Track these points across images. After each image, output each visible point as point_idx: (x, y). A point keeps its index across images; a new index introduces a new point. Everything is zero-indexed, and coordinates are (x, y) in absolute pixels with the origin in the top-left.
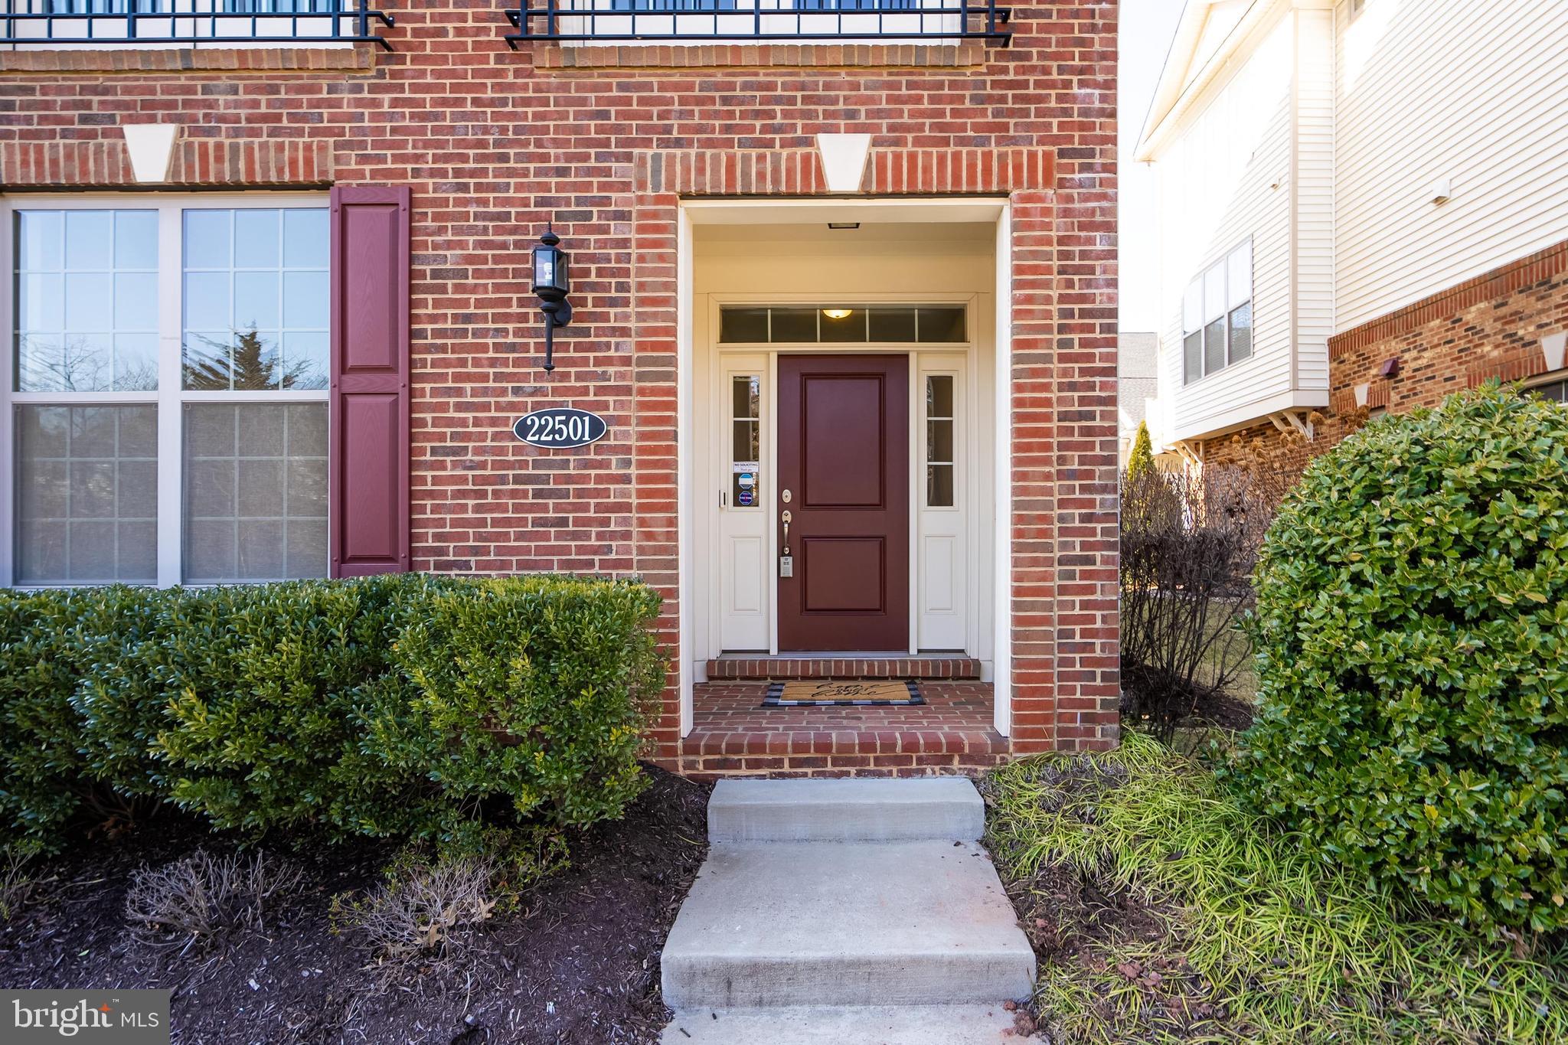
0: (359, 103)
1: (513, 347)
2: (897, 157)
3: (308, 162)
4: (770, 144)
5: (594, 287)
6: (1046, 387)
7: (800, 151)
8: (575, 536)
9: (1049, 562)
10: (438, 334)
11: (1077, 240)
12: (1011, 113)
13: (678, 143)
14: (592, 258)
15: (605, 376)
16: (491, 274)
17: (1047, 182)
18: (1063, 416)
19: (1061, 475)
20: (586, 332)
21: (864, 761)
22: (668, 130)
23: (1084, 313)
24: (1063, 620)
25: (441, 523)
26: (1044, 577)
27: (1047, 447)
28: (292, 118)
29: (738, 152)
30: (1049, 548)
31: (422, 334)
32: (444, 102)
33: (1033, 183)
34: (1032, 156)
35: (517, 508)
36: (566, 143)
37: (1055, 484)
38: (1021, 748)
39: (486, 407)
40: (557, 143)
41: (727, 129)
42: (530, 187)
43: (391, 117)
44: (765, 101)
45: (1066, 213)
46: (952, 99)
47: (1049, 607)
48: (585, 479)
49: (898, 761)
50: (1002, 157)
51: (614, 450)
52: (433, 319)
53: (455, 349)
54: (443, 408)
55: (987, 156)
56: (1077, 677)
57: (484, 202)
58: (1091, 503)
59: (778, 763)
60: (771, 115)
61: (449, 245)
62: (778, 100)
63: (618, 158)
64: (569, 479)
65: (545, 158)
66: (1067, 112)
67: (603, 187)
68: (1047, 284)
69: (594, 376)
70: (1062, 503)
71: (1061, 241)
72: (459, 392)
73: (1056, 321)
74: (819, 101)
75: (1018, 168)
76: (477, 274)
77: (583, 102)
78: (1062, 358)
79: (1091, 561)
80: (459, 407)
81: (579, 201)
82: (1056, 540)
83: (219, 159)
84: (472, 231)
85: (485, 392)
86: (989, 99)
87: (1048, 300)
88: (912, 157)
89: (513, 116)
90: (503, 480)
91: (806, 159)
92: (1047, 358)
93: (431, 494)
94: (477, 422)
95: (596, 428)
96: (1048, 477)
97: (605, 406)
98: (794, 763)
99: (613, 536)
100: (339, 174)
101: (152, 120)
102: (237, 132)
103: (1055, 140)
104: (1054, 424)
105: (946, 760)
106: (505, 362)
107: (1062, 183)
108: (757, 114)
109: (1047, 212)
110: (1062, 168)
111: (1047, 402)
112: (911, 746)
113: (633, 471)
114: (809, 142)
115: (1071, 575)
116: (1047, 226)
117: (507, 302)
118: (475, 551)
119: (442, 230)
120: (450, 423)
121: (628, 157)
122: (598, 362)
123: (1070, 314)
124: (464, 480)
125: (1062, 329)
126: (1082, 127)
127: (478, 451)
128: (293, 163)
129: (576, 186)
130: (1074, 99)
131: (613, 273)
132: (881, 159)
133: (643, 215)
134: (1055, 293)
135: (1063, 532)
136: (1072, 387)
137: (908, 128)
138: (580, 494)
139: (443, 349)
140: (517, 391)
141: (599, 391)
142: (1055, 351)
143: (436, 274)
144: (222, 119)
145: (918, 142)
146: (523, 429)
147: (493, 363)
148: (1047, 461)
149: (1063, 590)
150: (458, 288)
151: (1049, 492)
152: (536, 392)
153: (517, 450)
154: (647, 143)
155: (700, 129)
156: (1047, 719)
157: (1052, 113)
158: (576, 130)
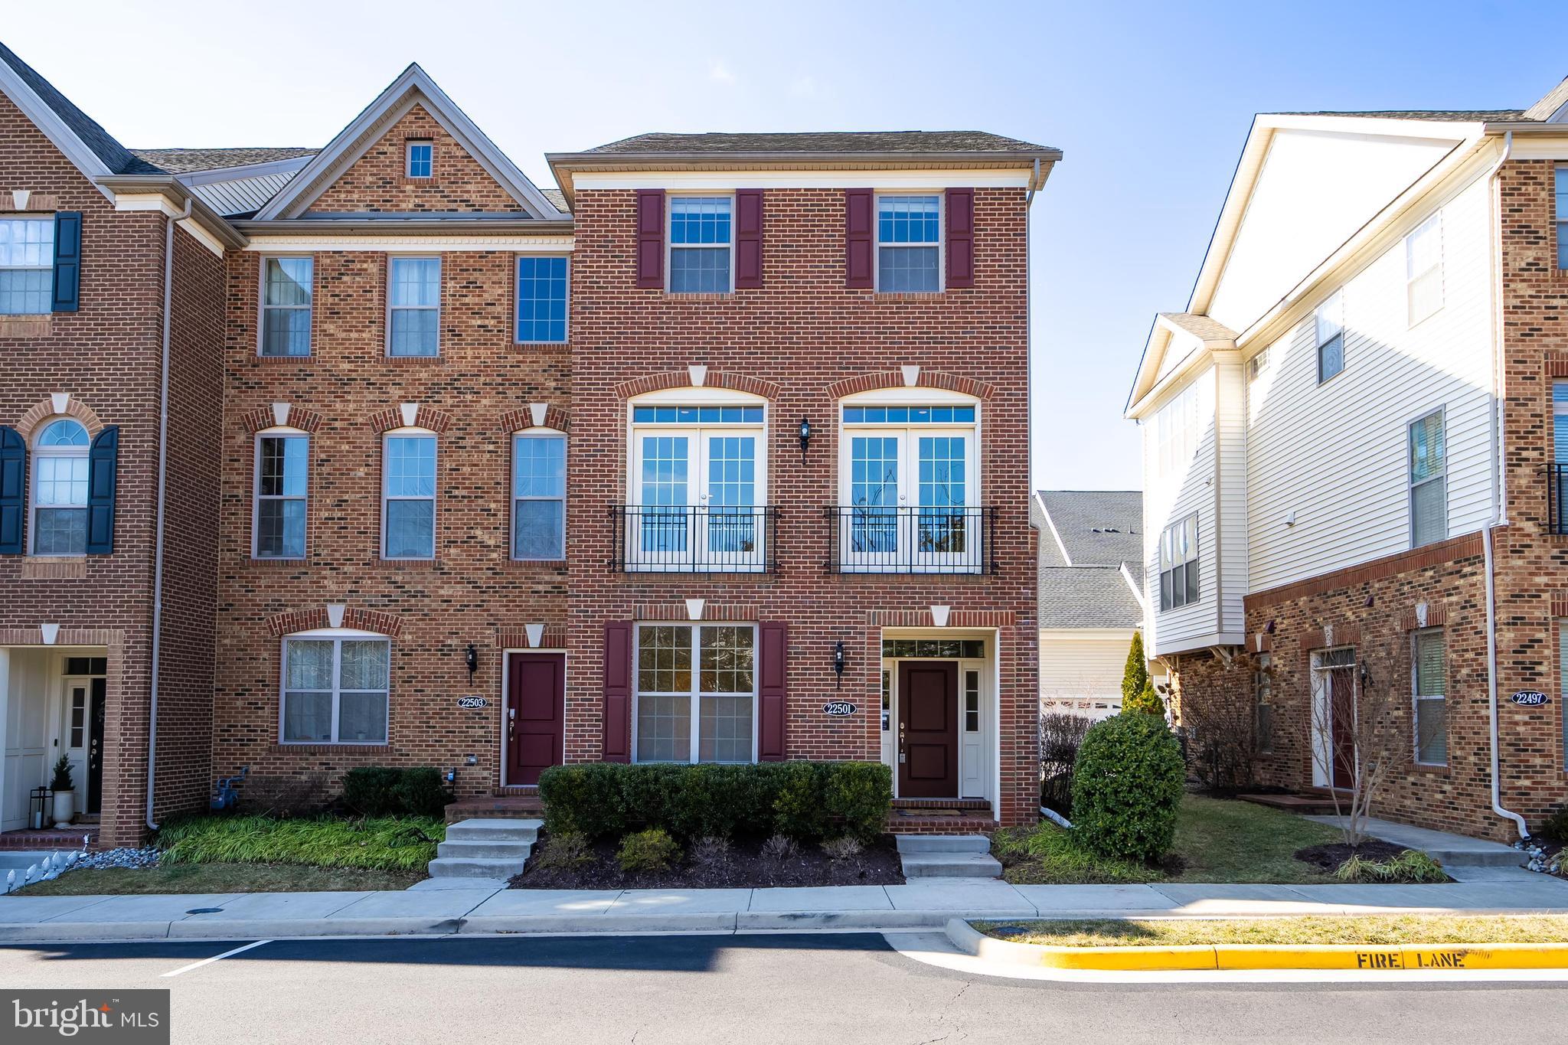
0: (769, 592)
1: (822, 680)
2: (959, 614)
3: (751, 613)
4: (914, 608)
5: (851, 658)
6: (1012, 696)
7: (925, 611)
8: (844, 747)
9: (1013, 758)
10: (796, 674)
11: (1023, 644)
12: (1000, 598)
13: (882, 608)
14: (851, 648)
15: (855, 690)
16: (815, 653)
17: (1012, 624)
18: (1018, 706)
19: (1017, 727)
20: (849, 675)
21: (947, 829)
22: (878, 603)
23: (1025, 670)
24: (1018, 779)
25: (797, 742)
26: (1011, 764)
27: (1013, 717)
28: (745, 597)
29: (903, 611)
30: (1013, 753)
31: (790, 674)
32: (799, 592)
33: (1007, 624)
34: (1007, 614)
35: (824, 737)
36: (842, 607)
37: (1015, 731)
38: (1003, 825)
39: (813, 701)
40: (838, 607)
41: (898, 603)
42: (829, 623)
43: (780, 597)
44: (912, 593)
45: (1019, 634)
46: (979, 593)
47: (1013, 774)
48: (848, 727)
49: (960, 829)
50: (996, 614)
51: (859, 717)
52: (795, 669)
53: (802, 680)
54: (798, 701)
55: (991, 614)
56: (1024, 799)
57: (813, 628)
58: (1028, 738)
59: (917, 830)
60: (915, 598)
61: (800, 643)
62: (917, 593)
63: (860, 612)
64: (843, 727)
65: (835, 612)
66: (1019, 598)
67: (855, 623)
68: (1012, 660)
69: (851, 690)
70: (1018, 738)
71: (1017, 644)
72: (804, 695)
73: (1015, 673)
74: (932, 593)
75: (1002, 618)
76: (810, 653)
77: (848, 593)
78: (1018, 686)
79: (1028, 758)
80: (803, 701)
81: (846, 628)
82: (1016, 751)
83: (719, 612)
84: (808, 638)
85: (813, 695)
86: (992, 593)
87: (1013, 665)
88: (965, 614)
89: (823, 597)
90: (819, 727)
91: (927, 614)
92: (1013, 686)
93: (793, 732)
94: (810, 706)
95: (852, 709)
96: (1013, 728)
97: (855, 701)
98: (922, 830)
99: (858, 747)
100: (761, 617)
101: (695, 597)
102: (725, 602)
103: (1014, 608)
104: (1015, 709)
105: (977, 829)
106: (820, 685)
107: (1018, 623)
108: (910, 598)
109: (1012, 634)
110: (1018, 618)
111: (1012, 702)
112: (964, 824)
113: (865, 724)
114: (928, 608)
115: (1021, 763)
116: (1012, 639)
117: (821, 664)
118: (809, 752)
119: (798, 638)
120: (800, 706)
121: (864, 613)
122: (853, 685)
123: (1020, 670)
124: (805, 727)
125: (1018, 675)
126: (1024, 603)
127: (810, 716)
128: (746, 613)
129: (845, 623)
130: (1022, 593)
131: (858, 654)
132: (954, 614)
133: (869, 633)
134: (1015, 663)
135: (1018, 748)
136: (1021, 696)
137: (962, 603)
138: (846, 732)
139: (798, 680)
140: (824, 695)
141: (853, 695)
142: (1015, 683)
143: (795, 653)
144: (720, 597)
145: (966, 608)
146: (827, 709)
147: (815, 685)
148: (1012, 722)
149: (1018, 769)
150: (803, 658)
151: (1013, 733)
152: (831, 695)
153: (824, 716)
154: (871, 608)
155: (889, 603)
156: (1012, 815)
157: (1014, 598)
158: (845, 602)
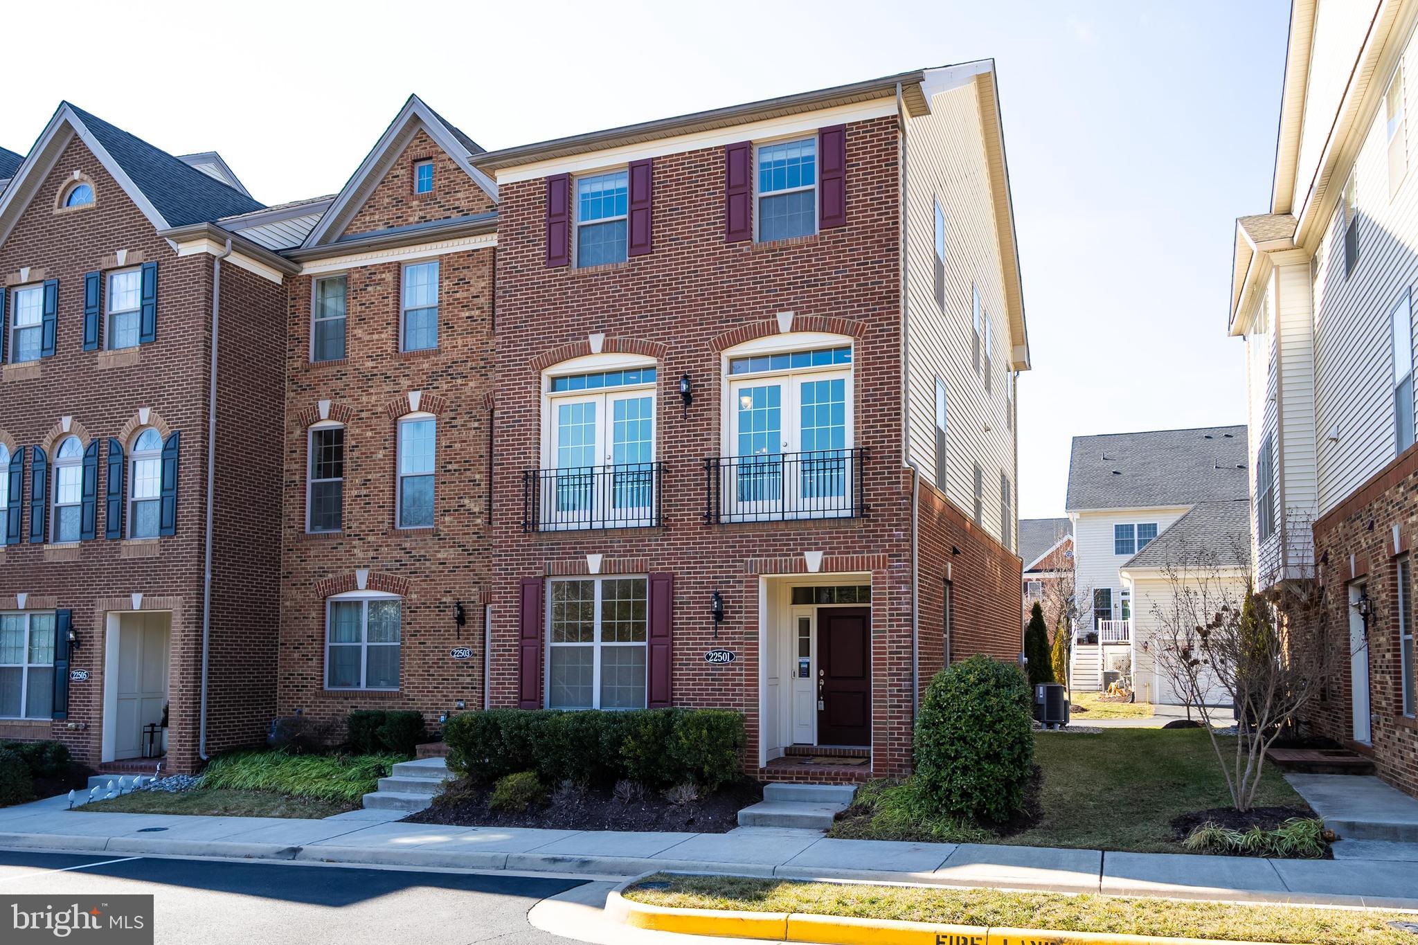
0: (657, 545)
1: (705, 628)
2: (832, 559)
3: (642, 566)
4: (789, 555)
5: (731, 607)
6: (884, 642)
7: (799, 557)
8: (725, 695)
9: (886, 707)
10: (681, 624)
11: (895, 588)
12: (872, 542)
13: (758, 556)
14: (730, 597)
15: (734, 639)
16: (698, 603)
17: (884, 567)
18: (890, 653)
19: (890, 675)
20: (728, 623)
21: (821, 779)
22: (755, 551)
23: (898, 615)
24: (891, 728)
25: (682, 689)
26: (883, 712)
27: (885, 664)
28: (637, 551)
29: (778, 558)
30: (885, 702)
31: (676, 624)
32: (684, 544)
33: (879, 567)
34: (879, 557)
35: (706, 685)
36: (722, 557)
37: (887, 678)
38: (876, 776)
39: (696, 649)
40: (719, 557)
41: (774, 550)
42: (711, 572)
43: (667, 549)
44: (787, 540)
45: (891, 578)
46: (851, 537)
47: (885, 723)
48: (728, 675)
49: (833, 779)
50: (868, 558)
51: (738, 664)
52: (680, 618)
53: (687, 629)
54: (683, 649)
55: (863, 557)
56: (896, 750)
57: (696, 578)
58: (901, 685)
59: (792, 778)
60: (789, 545)
61: (685, 593)
62: (792, 540)
63: (739, 561)
64: (723, 675)
65: (715, 562)
66: (892, 541)
67: (734, 572)
68: (884, 604)
69: (731, 638)
70: (890, 685)
71: (890, 588)
72: (688, 644)
73: (888, 618)
74: (805, 539)
75: (874, 562)
76: (694, 603)
77: (728, 542)
78: (890, 631)
79: (901, 707)
80: (688, 649)
81: (726, 577)
82: (888, 699)
83: (615, 565)
84: (692, 588)
85: (696, 644)
86: (864, 537)
87: (885, 610)
88: (837, 558)
89: (706, 548)
90: (701, 675)
91: (801, 560)
92: (885, 632)
93: (678, 680)
94: (693, 654)
95: (731, 657)
96: (885, 675)
97: (734, 649)
98: (797, 778)
99: (737, 695)
100: (651, 569)
101: (595, 553)
102: (620, 556)
103: (887, 551)
104: (887, 656)
105: (850, 780)
106: (702, 634)
107: (890, 566)
108: (785, 545)
109: (884, 578)
110: (889, 561)
111: (885, 648)
112: (837, 774)
113: (743, 672)
114: (802, 554)
115: (894, 712)
116: (885, 583)
117: (703, 613)
118: (693, 700)
119: (682, 588)
120: (685, 655)
121: (742, 561)
122: (732, 633)
123: (893, 615)
124: (689, 675)
125: (890, 620)
126: (897, 546)
127: (693, 665)
128: (637, 566)
129: (725, 572)
130: (894, 535)
131: (737, 602)
132: (827, 559)
133: (747, 582)
134: (887, 608)
135: (891, 696)
136: (894, 642)
137: (835, 548)
138: (726, 680)
139: (683, 629)
140: (706, 644)
141: (733, 644)
142: (887, 629)
143: (681, 603)
144: (615, 551)
145: (839, 553)
146: (708, 657)
147: (699, 634)
148: (884, 670)
149: (891, 717)
150: (688, 608)
151: (885, 681)
152: (712, 644)
153: (706, 664)
154: (748, 556)
155: (766, 551)
156: (884, 765)
157: (886, 541)
158: (725, 552)
